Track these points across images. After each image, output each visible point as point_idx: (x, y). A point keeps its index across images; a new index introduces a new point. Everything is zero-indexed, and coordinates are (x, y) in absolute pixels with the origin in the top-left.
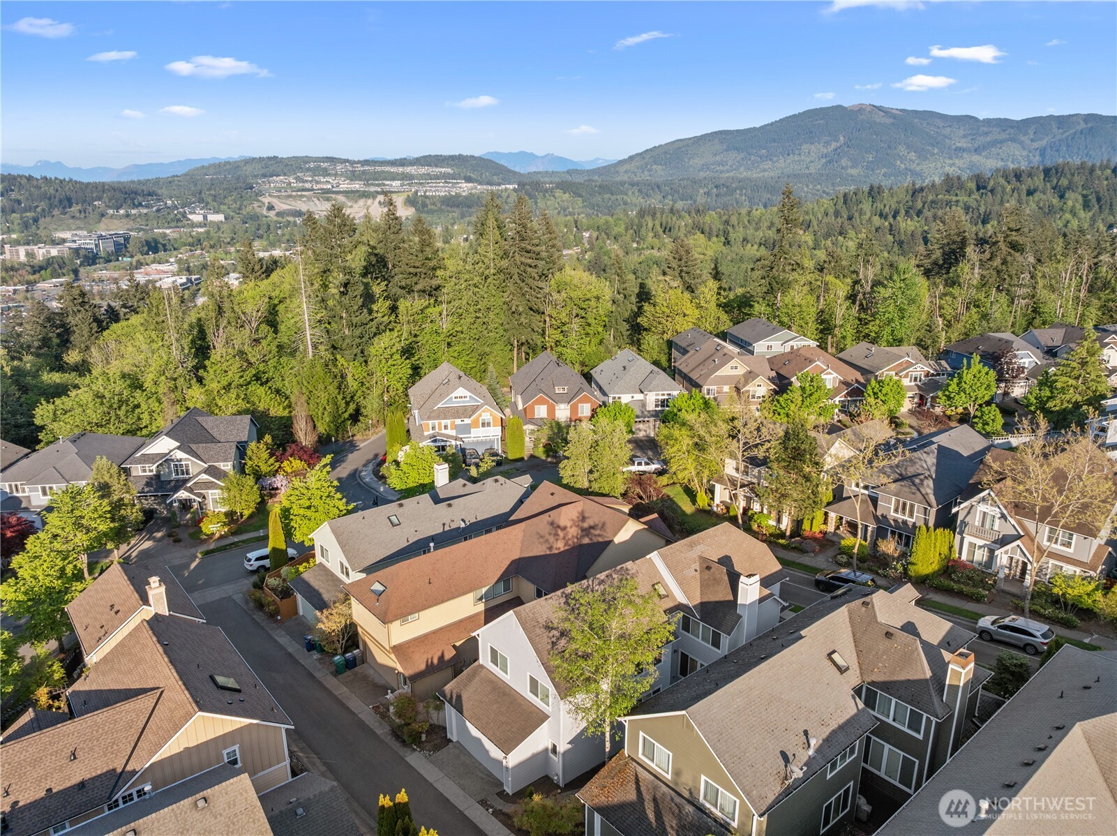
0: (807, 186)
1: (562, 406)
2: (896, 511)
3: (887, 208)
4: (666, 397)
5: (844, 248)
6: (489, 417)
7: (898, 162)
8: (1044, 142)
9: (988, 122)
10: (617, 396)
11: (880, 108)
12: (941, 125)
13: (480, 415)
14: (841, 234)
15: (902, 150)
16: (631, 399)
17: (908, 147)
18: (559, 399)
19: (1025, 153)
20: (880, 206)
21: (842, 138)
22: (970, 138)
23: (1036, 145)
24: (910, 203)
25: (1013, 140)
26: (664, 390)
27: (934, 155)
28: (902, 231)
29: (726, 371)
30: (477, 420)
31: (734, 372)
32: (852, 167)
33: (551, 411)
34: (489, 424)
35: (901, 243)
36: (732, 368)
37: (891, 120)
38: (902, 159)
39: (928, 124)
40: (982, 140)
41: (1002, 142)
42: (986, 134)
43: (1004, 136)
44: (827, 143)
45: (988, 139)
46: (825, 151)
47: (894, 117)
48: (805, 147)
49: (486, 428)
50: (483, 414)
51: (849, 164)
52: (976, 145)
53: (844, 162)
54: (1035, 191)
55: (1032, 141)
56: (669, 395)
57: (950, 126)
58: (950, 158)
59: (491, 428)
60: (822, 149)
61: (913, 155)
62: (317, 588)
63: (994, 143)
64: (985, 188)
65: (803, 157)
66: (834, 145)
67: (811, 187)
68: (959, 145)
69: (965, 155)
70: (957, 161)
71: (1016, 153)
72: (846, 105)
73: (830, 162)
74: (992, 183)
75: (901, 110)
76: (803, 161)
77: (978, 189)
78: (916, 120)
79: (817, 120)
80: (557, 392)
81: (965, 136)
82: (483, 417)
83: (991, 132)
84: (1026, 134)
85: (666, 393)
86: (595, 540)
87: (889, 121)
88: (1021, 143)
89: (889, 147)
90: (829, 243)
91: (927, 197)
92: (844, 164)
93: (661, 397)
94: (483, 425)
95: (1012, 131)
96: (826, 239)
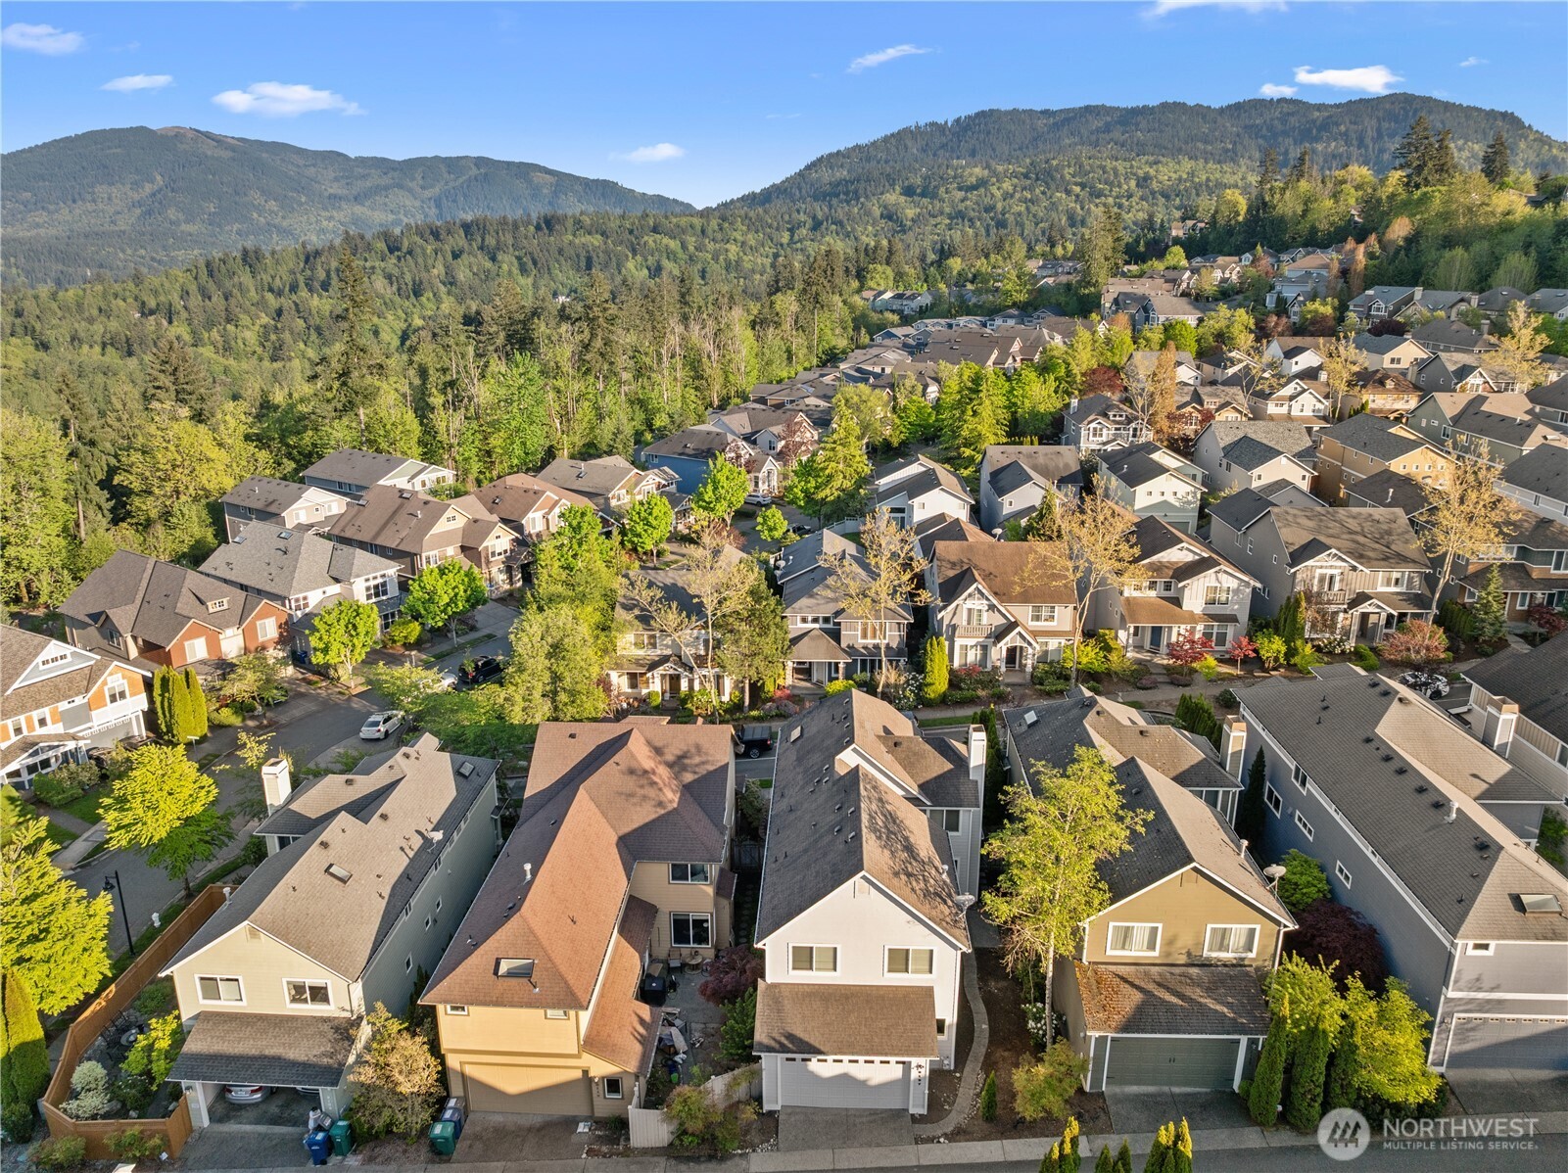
0: (123, 251)
1: (229, 632)
2: (865, 636)
3: (278, 279)
4: (380, 581)
5: (240, 341)
6: (122, 681)
7: (255, 215)
8: (436, 190)
9: (362, 161)
10: (301, 596)
11: (208, 135)
12: (301, 162)
13: (105, 683)
14: (229, 321)
15: (256, 197)
16: (322, 596)
17: (263, 192)
18: (221, 622)
19: (417, 204)
20: (266, 278)
21: (159, 178)
22: (344, 182)
23: (428, 193)
24: (309, 273)
25: (400, 186)
26: (376, 570)
27: (301, 204)
28: (314, 312)
29: (442, 526)
30: (101, 691)
31: (452, 525)
32: (187, 222)
33: (213, 644)
34: (122, 695)
35: (319, 330)
36: (449, 520)
37: (229, 154)
38: (260, 210)
39: (283, 160)
40: (360, 186)
41: (386, 188)
42: (364, 177)
43: (385, 181)
44: (136, 185)
45: (368, 184)
46: (136, 197)
47: (233, 149)
48: (101, 190)
49: (119, 703)
50: (109, 679)
51: (181, 216)
52: (354, 192)
53: (172, 213)
54: (461, 252)
55: (423, 188)
56: (383, 576)
57: (314, 166)
58: (325, 209)
59: (129, 699)
60: (130, 193)
61: (272, 205)
62: (254, 1052)
63: (377, 190)
64: (399, 249)
65: (101, 206)
66: (148, 188)
67: (129, 252)
68: (331, 191)
69: (344, 205)
70: (335, 214)
71: (407, 203)
72: (154, 126)
73: (149, 213)
74: (406, 244)
75: (239, 139)
76: (103, 211)
77: (391, 251)
78: (264, 155)
79: (109, 148)
80: (211, 610)
81: (336, 179)
82: (110, 685)
83: (368, 175)
84: (413, 179)
85: (378, 574)
86: (703, 771)
87: (227, 154)
88: (410, 190)
89: (237, 193)
90: (215, 334)
91: (329, 264)
92: (173, 218)
93: (372, 583)
94: (113, 699)
95: (396, 174)
96: (209, 331)
